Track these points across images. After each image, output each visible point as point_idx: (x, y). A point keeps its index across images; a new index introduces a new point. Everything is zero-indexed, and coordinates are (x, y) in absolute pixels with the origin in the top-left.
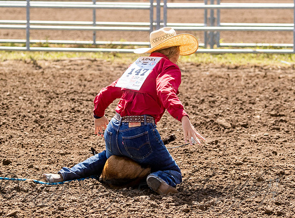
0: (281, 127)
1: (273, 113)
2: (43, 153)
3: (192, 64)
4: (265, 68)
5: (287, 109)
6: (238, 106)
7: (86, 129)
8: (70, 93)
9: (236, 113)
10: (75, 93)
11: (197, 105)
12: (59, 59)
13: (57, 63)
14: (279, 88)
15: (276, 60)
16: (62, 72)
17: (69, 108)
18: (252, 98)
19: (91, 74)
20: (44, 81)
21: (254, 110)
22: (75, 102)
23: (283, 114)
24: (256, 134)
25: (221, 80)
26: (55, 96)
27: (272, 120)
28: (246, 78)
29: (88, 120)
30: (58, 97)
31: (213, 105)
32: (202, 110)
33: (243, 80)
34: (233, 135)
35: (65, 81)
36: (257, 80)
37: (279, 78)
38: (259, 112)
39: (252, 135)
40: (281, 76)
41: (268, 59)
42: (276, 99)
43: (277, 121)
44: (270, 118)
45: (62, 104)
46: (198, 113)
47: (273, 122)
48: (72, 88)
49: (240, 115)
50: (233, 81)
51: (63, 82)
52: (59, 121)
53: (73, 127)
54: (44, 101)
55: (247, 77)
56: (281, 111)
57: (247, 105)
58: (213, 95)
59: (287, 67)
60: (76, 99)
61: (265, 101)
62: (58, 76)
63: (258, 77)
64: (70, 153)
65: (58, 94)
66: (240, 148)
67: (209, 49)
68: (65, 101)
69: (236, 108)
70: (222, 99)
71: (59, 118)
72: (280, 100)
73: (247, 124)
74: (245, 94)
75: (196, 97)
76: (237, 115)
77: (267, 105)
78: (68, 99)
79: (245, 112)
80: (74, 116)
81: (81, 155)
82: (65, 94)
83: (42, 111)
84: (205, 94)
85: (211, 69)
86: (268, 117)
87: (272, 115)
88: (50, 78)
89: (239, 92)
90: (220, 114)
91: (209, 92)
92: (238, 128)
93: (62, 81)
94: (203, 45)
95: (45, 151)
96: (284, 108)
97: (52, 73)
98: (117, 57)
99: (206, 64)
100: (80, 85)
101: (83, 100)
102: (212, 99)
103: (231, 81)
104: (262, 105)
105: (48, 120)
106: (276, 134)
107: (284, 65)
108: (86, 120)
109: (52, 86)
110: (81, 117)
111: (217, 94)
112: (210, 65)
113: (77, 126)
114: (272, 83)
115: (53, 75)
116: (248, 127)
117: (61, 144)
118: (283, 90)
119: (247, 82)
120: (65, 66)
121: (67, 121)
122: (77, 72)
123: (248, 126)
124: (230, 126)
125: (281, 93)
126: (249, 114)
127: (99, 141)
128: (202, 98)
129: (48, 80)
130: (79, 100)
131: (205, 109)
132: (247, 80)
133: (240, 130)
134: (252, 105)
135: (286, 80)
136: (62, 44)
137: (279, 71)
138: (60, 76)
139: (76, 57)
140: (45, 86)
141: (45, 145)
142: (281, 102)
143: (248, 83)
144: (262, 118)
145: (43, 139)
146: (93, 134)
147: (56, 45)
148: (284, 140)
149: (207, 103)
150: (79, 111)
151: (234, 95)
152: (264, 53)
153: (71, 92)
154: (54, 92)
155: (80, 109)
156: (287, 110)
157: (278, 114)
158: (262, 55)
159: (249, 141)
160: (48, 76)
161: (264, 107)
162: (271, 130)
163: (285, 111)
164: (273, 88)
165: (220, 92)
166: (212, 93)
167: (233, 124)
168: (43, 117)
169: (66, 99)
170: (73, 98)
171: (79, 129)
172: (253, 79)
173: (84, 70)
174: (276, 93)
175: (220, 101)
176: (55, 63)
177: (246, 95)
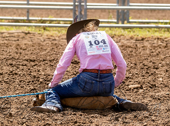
4: (166, 40)
6: (144, 70)
7: (22, 89)
10: (12, 59)
16: (2, 42)
17: (8, 71)
18: (156, 64)
19: (25, 44)
21: (158, 74)
22: (13, 67)
24: (159, 94)
25: (130, 49)
28: (150, 48)
34: (141, 94)
35: (4, 50)
36: (160, 50)
38: (161, 76)
41: (168, 33)
45: (3, 68)
48: (10, 55)
49: (146, 78)
50: (141, 50)
52: (1, 82)
53: (12, 86)
57: (152, 70)
61: (166, 66)
63: (160, 47)
71: (1, 79)
76: (143, 77)
77: (168, 70)
79: (150, 76)
80: (12, 78)
82: (5, 60)
85: (122, 41)
89: (145, 59)
90: (130, 77)
94: (115, 21)
98: (47, 30)
99: (118, 36)
100: (17, 53)
101: (19, 65)
103: (138, 50)
108: (22, 81)
110: (18, 78)
112: (122, 37)
117: (2, 100)
119: (152, 51)
120: (4, 37)
121: (6, 82)
122: (14, 42)
126: (153, 77)
130: (16, 65)
134: (155, 70)
136: (2, 19)
139: (13, 30)
144: (164, 80)
146: (28, 92)
151: (141, 62)
153: (9, 58)
155: (17, 72)
158: (163, 30)
159: (154, 99)
161: (165, 71)
165: (130, 59)
169: (5, 64)
170: (11, 63)
171: (16, 88)
172: (156, 48)
173: (19, 41)
175: (130, 66)
177: (151, 61)
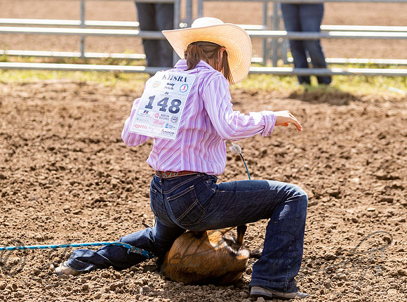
0: (395, 198)
1: (381, 173)
2: (7, 238)
3: (244, 93)
4: (364, 99)
5: (403, 167)
6: (322, 162)
7: (76, 198)
8: (47, 138)
9: (320, 173)
10: (54, 138)
11: (256, 159)
12: (26, 80)
13: (23, 88)
14: (388, 134)
15: (381, 85)
16: (30, 103)
17: (46, 163)
18: (345, 150)
19: (79, 108)
20: (3, 118)
21: (349, 169)
22: (56, 153)
23: (397, 175)
24: (354, 209)
26: (22, 143)
27: (380, 186)
28: (333, 116)
29: (79, 183)
30: (27, 145)
31: (281, 160)
32: (264, 168)
33: (328, 119)
34: (317, 210)
35: (37, 119)
36: (351, 120)
37: (387, 116)
38: (357, 172)
39: (348, 210)
40: (390, 113)
41: (367, 85)
42: (383, 150)
43: (388, 187)
44: (376, 182)
45: (35, 157)
46: (257, 173)
47: (381, 189)
48: (49, 130)
49: (326, 177)
50: (313, 120)
51: (34, 120)
52: (32, 184)
53: (55, 194)
54: (5, 150)
55: (334, 113)
56: (394, 170)
57: (337, 161)
58: (281, 143)
59: (399, 98)
60: (57, 148)
61: (365, 153)
62: (24, 111)
63: (352, 115)
64: (52, 238)
65: (26, 140)
66: (329, 232)
67: (270, 68)
68: (39, 151)
69: (320, 165)
70: (296, 151)
71: (31, 180)
72: (390, 153)
73: (340, 193)
74: (332, 142)
75: (253, 147)
76: (321, 176)
77: (370, 161)
78: (43, 148)
79: (334, 172)
80: (55, 176)
81: (70, 240)
82: (39, 139)
83: (3, 168)
84: (267, 142)
85: (276, 101)
86: (372, 181)
87: (379, 178)
88: (12, 113)
89: (323, 139)
90: (294, 175)
91: (274, 138)
92: (325, 199)
93: (32, 118)
94: (260, 60)
95: (11, 235)
96: (397, 166)
97: (14, 106)
98: (121, 79)
99: (267, 91)
100: (62, 126)
101: (68, 149)
102: (280, 150)
103: (309, 120)
104: (362, 160)
105: (13, 183)
106: (388, 209)
107: (394, 95)
108: (75, 182)
109: (16, 126)
110: (66, 177)
111: (287, 143)
112: (274, 94)
113: (62, 193)
114: (375, 124)
115: (16, 108)
116: (341, 198)
117: (37, 222)
118: (394, 136)
119: (335, 122)
120: (35, 94)
121: (44, 185)
122: (55, 103)
123: (340, 195)
124: (312, 195)
125: (392, 141)
126: (341, 175)
127: (98, 218)
128: (262, 149)
129: (9, 116)
130: (62, 151)
131: (269, 167)
132: (334, 119)
133: (328, 201)
134: (344, 160)
135: (399, 120)
136: (30, 56)
137: (387, 105)
138: (28, 110)
139: (53, 79)
140: (4, 127)
141: (10, 224)
142: (392, 156)
143: (337, 125)
144: (363, 182)
145: (7, 215)
146: (87, 207)
147: (20, 59)
148: (400, 218)
149: (272, 156)
150: (63, 168)
151: (315, 144)
152: (361, 75)
153: (47, 136)
154: (19, 136)
155: (64, 165)
156: (403, 169)
157: (389, 176)
158: (357, 78)
159: (344, 219)
160: (9, 109)
161: (365, 163)
162: (379, 202)
163: (399, 171)
164: (377, 133)
165: (291, 138)
166: (279, 139)
167: (316, 191)
168: (6, 178)
169: (40, 148)
170: (52, 146)
171: (64, 197)
172: (344, 117)
173: (67, 101)
174: (383, 140)
175: (293, 154)
176: (19, 88)
177: (335, 143)
